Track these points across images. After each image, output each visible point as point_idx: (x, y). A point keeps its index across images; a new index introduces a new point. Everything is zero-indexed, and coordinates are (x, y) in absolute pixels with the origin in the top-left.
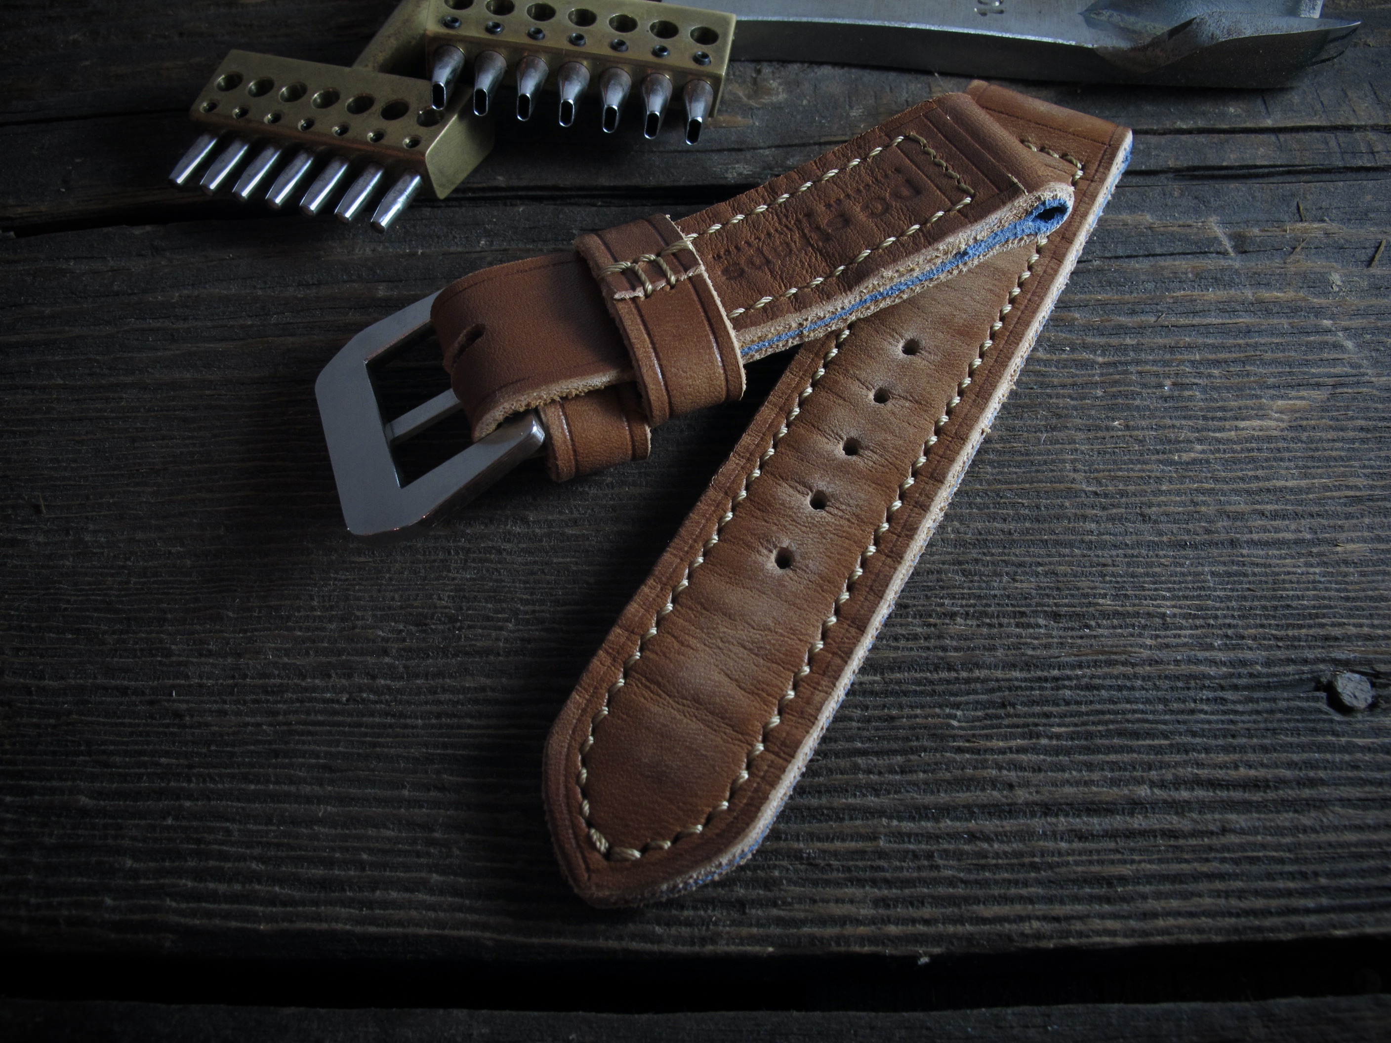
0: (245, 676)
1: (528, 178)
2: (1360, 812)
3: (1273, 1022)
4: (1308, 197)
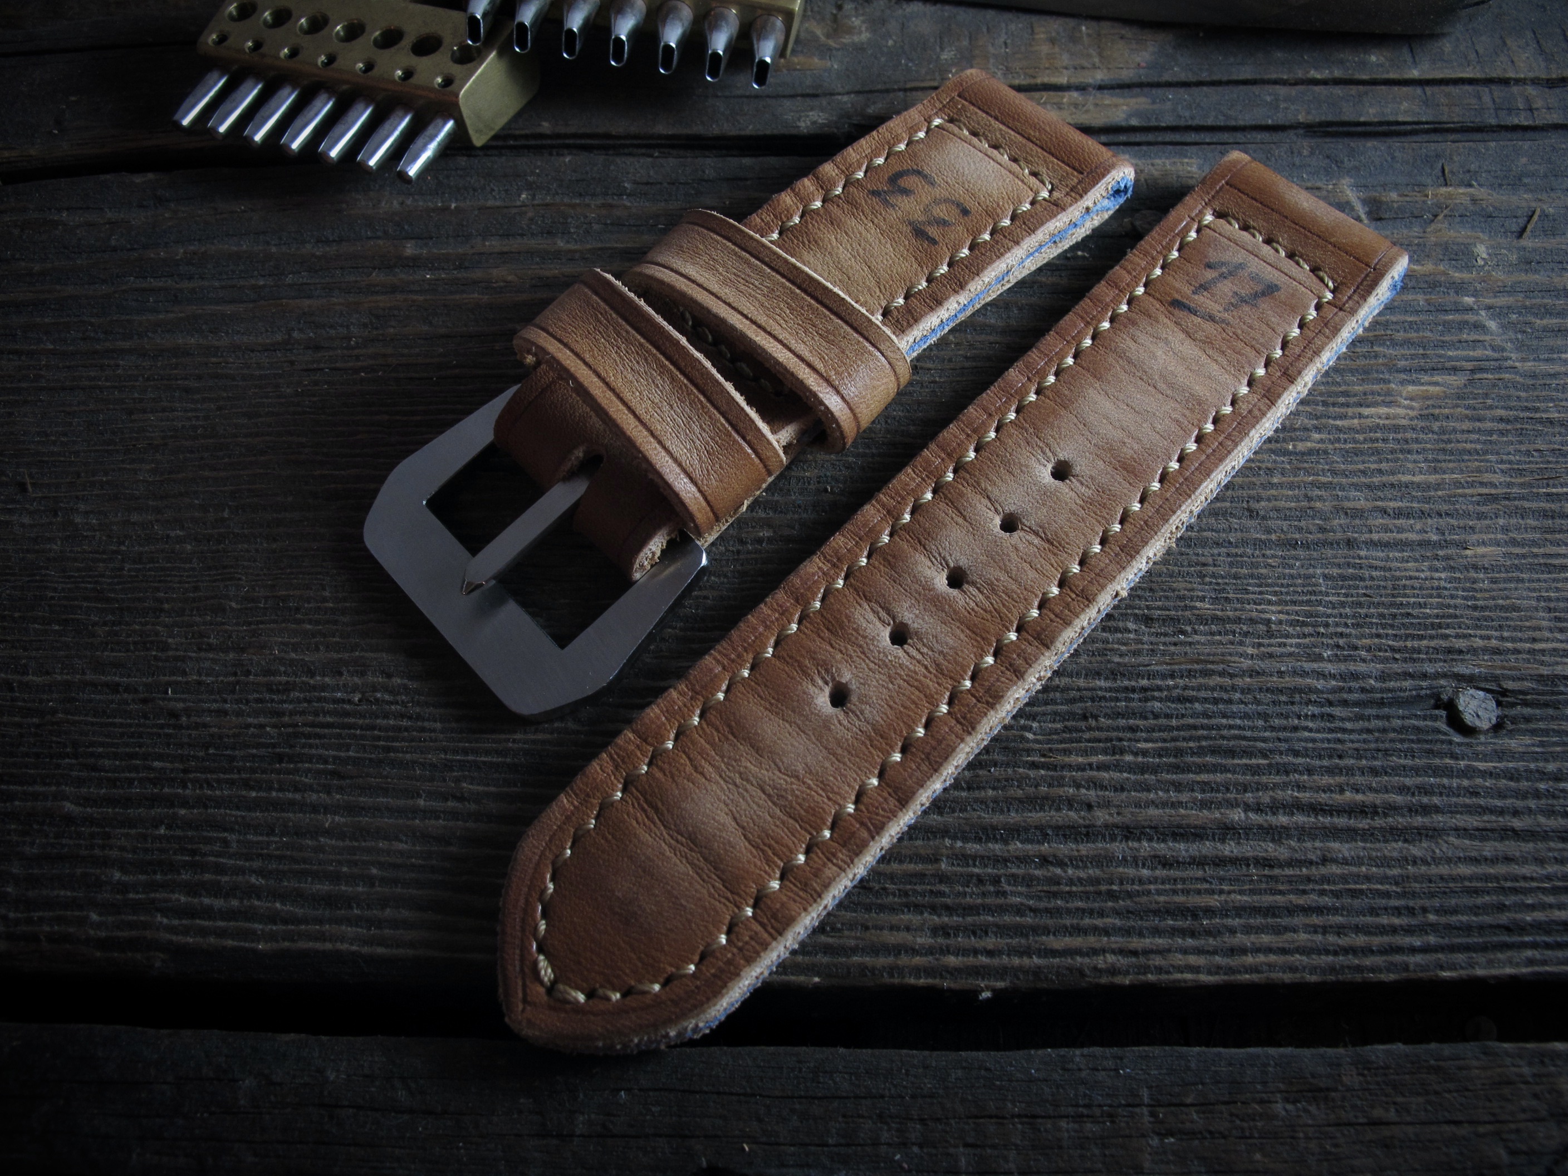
0: (248, 673)
1: (576, 124)
2: (1477, 843)
3: (1369, 1069)
4: (1455, 158)
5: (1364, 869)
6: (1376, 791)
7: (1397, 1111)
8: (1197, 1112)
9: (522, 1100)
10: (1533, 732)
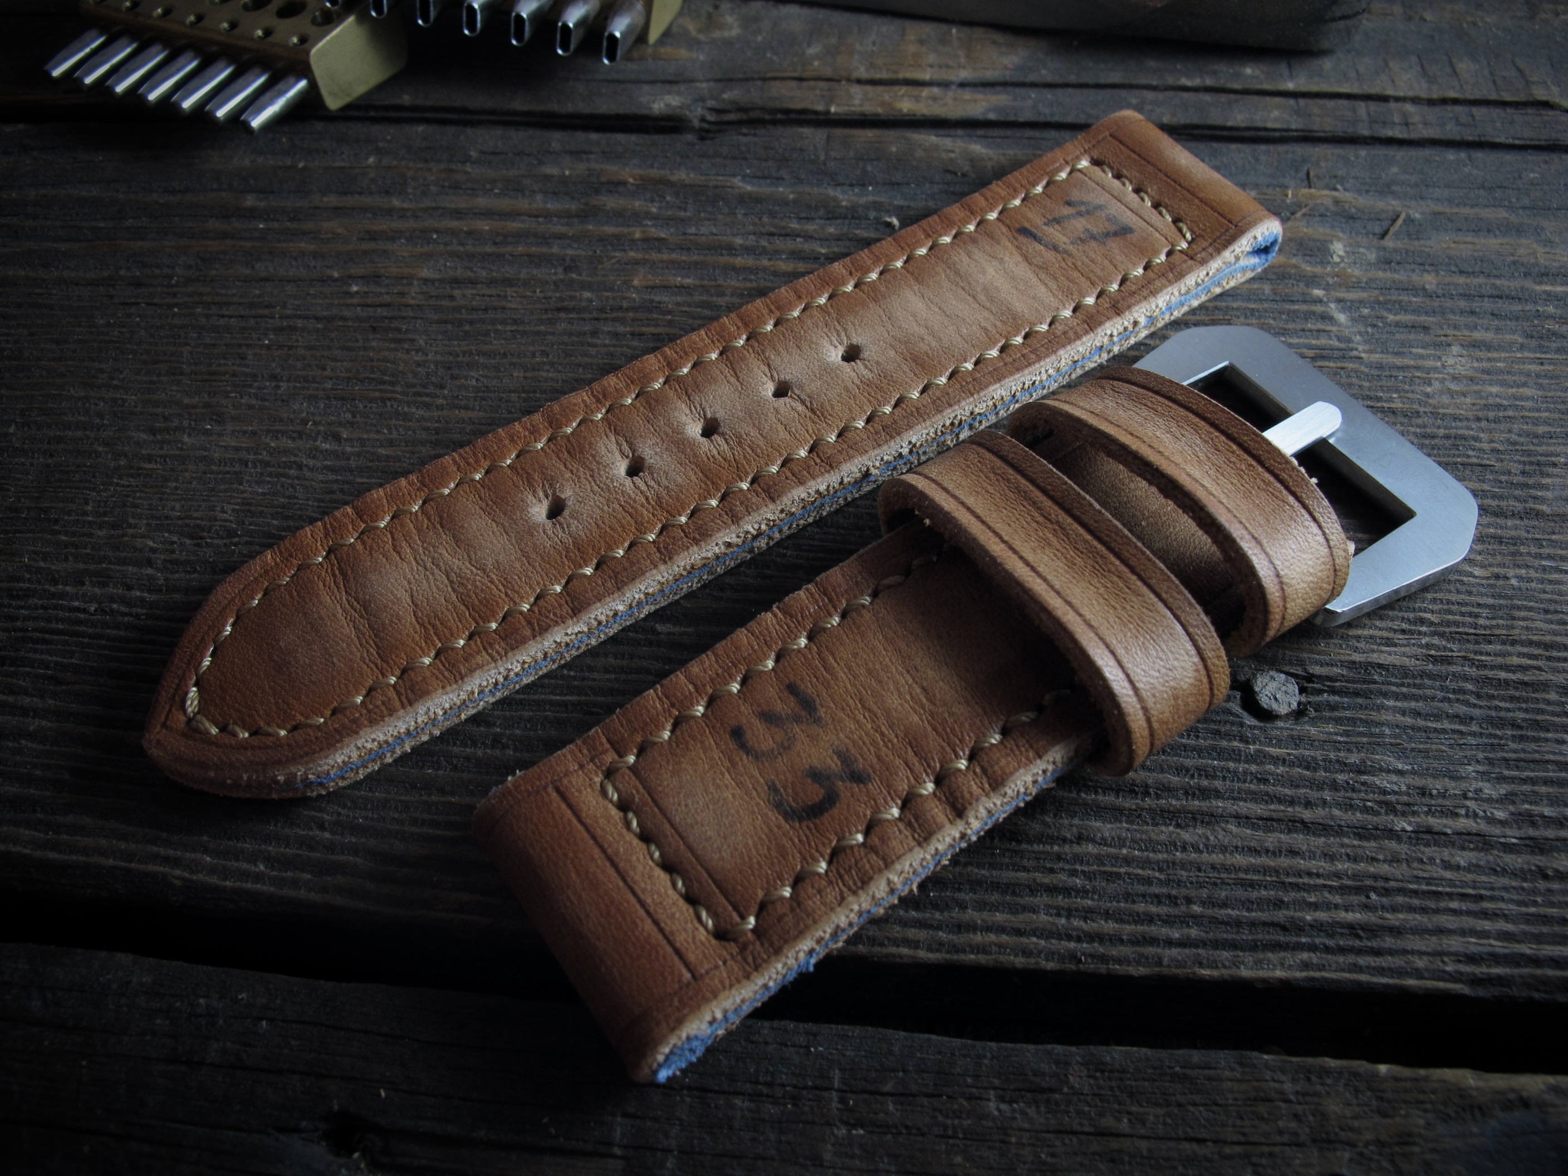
1: (438, 96)
2: (1260, 833)
3: (1102, 1072)
4: (1322, 164)
5: (1124, 851)
7: (1130, 1120)
8: (895, 1103)
9: (158, 1021)
10: (1338, 721)
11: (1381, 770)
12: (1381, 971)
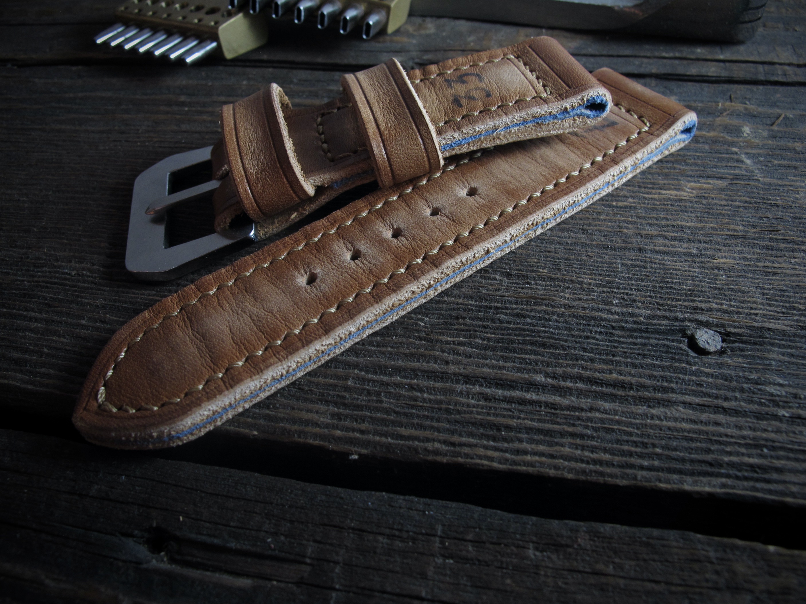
2: (698, 412)
5: (617, 417)
6: (633, 376)
11: (770, 383)
12: (770, 492)
